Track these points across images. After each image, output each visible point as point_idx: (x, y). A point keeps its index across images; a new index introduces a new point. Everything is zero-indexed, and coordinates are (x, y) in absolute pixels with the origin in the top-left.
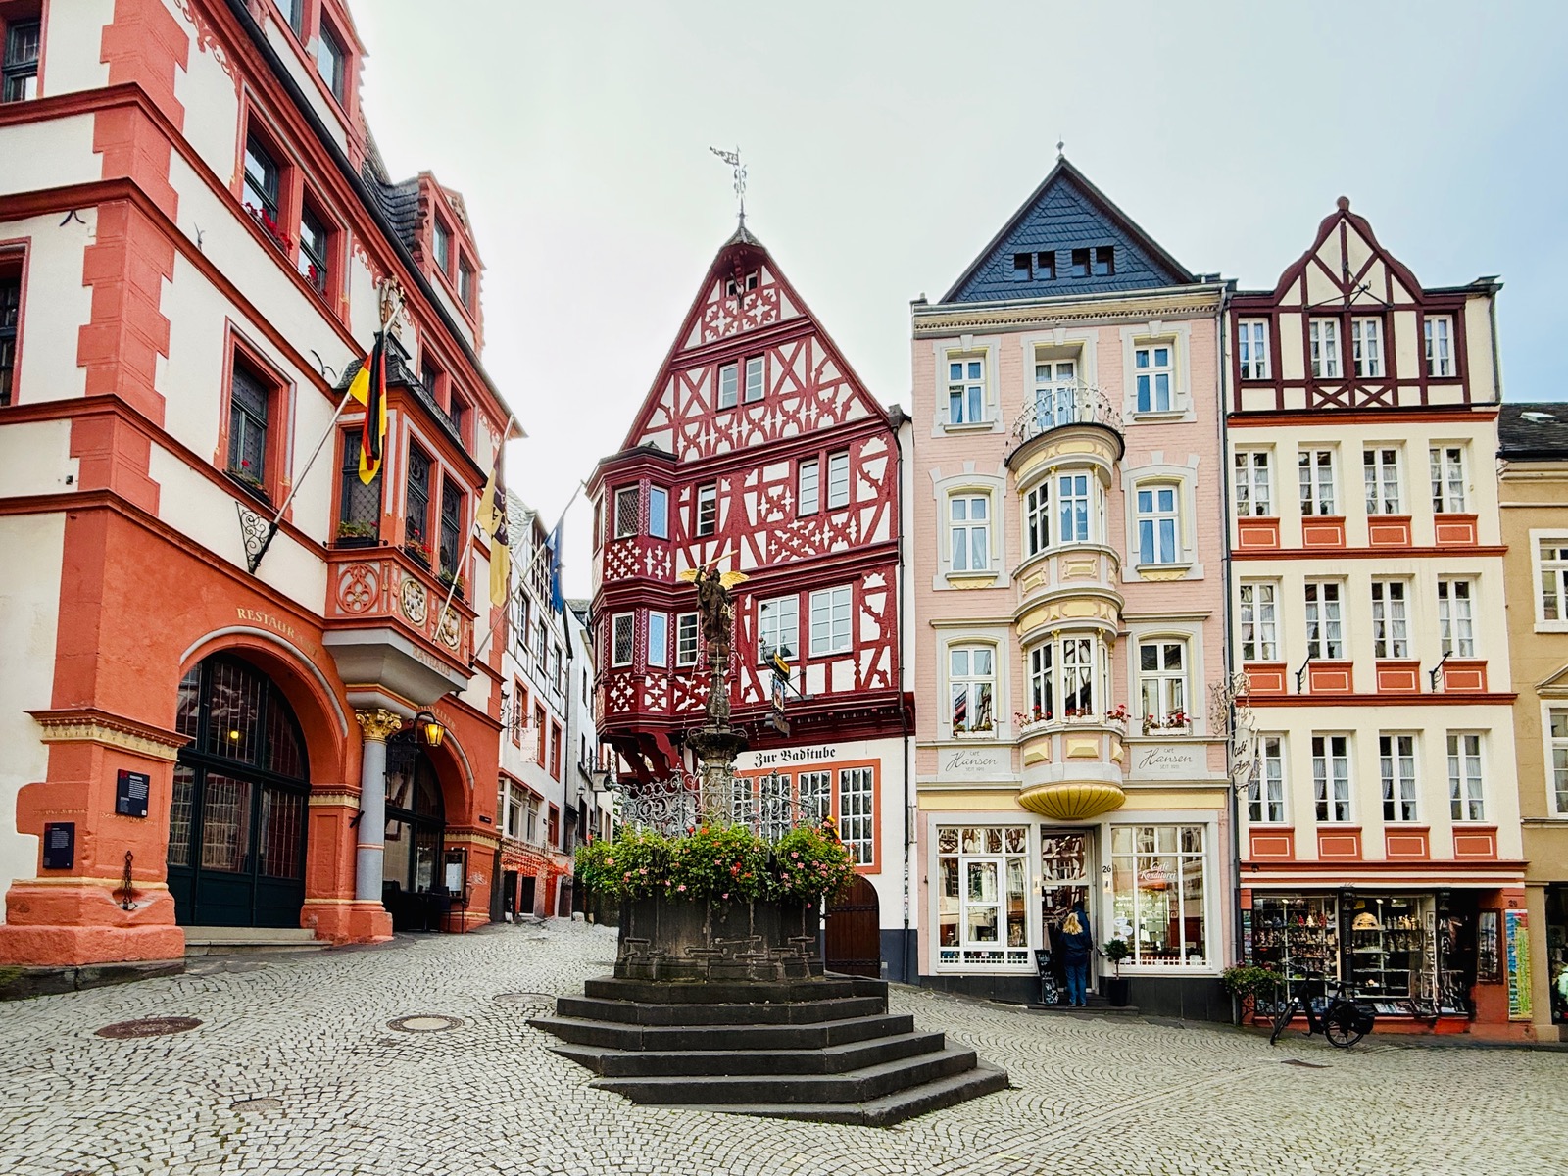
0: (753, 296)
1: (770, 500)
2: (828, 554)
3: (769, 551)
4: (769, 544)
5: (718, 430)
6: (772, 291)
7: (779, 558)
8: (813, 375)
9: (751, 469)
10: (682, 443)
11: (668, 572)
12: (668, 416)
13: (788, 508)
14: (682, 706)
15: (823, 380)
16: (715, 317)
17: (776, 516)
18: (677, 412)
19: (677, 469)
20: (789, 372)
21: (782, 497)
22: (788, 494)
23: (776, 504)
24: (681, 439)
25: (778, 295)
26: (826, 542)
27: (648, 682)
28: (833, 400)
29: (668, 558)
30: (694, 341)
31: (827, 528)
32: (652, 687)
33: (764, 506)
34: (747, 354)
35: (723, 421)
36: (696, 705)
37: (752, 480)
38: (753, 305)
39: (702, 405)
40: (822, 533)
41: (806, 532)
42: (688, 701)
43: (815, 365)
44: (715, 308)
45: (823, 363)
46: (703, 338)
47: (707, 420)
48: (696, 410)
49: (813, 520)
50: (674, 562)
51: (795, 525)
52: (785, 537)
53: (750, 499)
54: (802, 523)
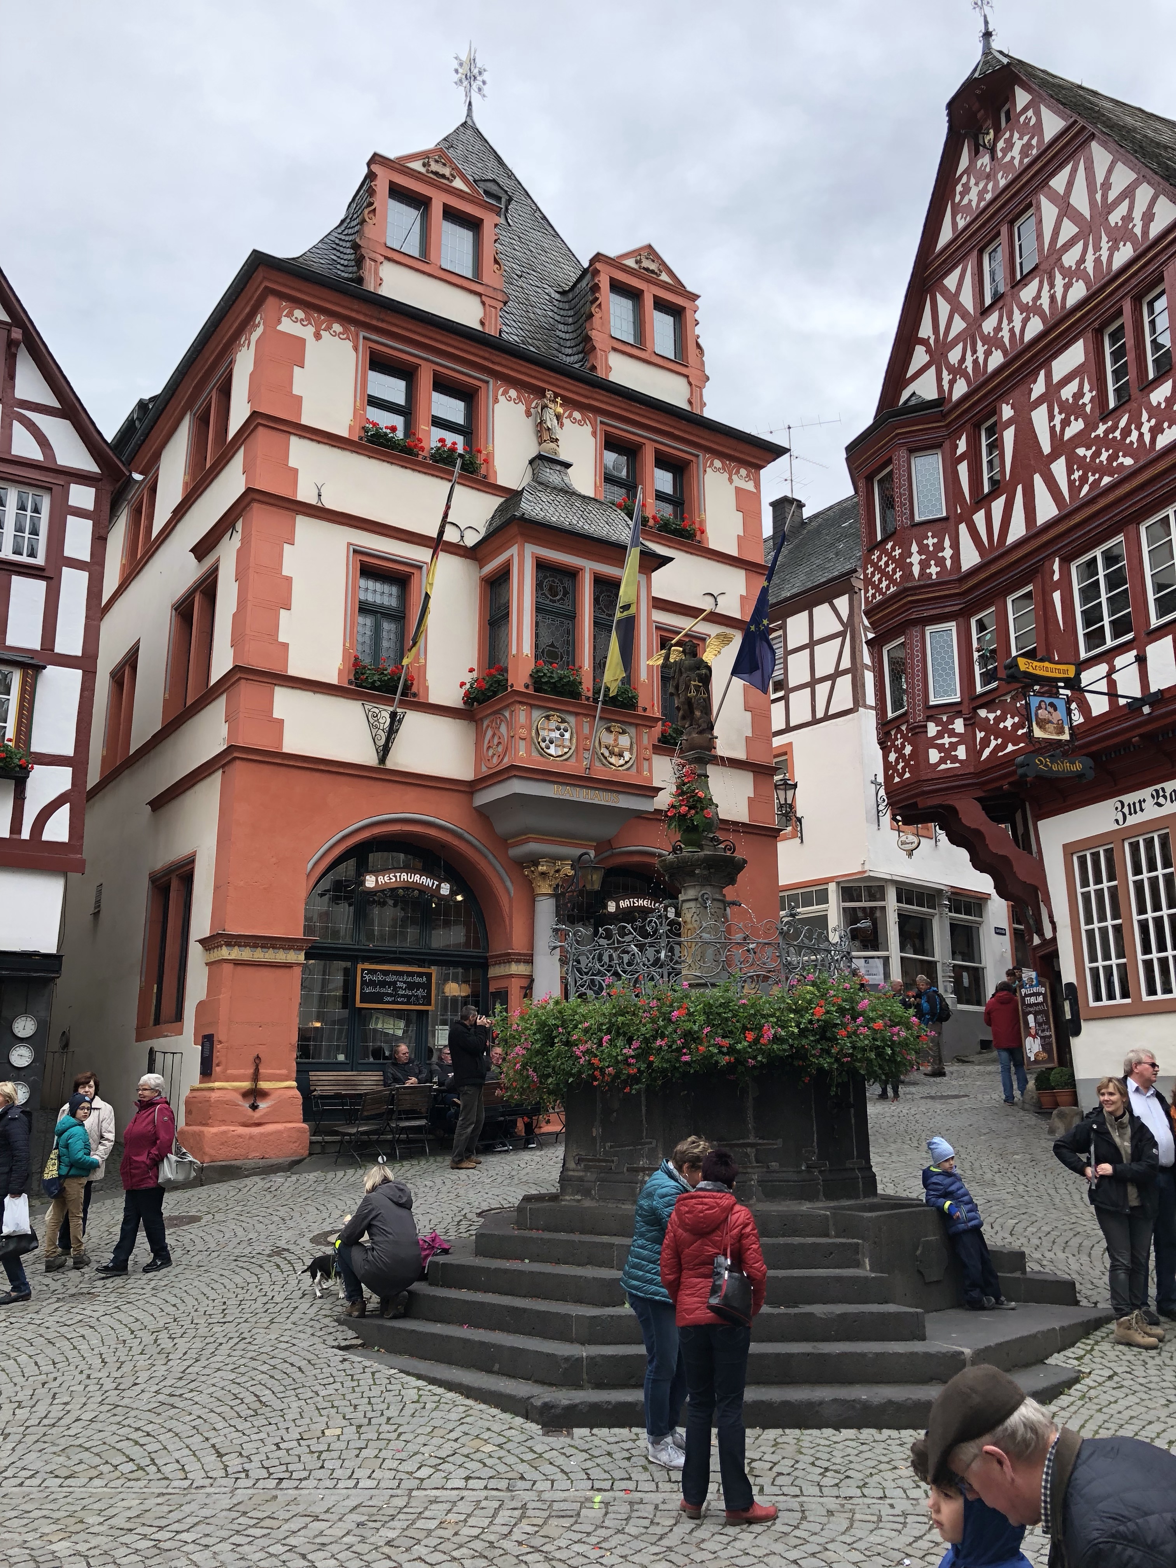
0: (1007, 135)
1: (1064, 407)
2: (1153, 455)
3: (1071, 483)
4: (1070, 472)
5: (986, 340)
6: (1030, 113)
7: (1086, 488)
8: (1098, 197)
9: (1034, 374)
10: (946, 377)
11: (948, 563)
12: (928, 351)
13: (1088, 409)
14: (986, 753)
15: (1112, 196)
16: (967, 190)
17: (1077, 426)
18: (937, 340)
19: (944, 415)
20: (1066, 210)
21: (1079, 395)
22: (1087, 387)
23: (1072, 410)
24: (945, 373)
25: (1038, 114)
26: (1147, 438)
27: (932, 729)
28: (1128, 218)
29: (947, 543)
30: (946, 235)
31: (1145, 416)
32: (940, 735)
33: (1057, 421)
34: (1010, 217)
35: (989, 325)
36: (1003, 746)
37: (1039, 388)
38: (1010, 145)
39: (964, 315)
40: (1139, 427)
41: (1117, 434)
42: (993, 743)
43: (1100, 179)
44: (964, 179)
45: (1110, 171)
46: (954, 224)
47: (970, 336)
48: (959, 325)
49: (1125, 413)
50: (955, 546)
51: (1101, 429)
52: (1089, 453)
53: (1040, 417)
54: (1110, 423)
